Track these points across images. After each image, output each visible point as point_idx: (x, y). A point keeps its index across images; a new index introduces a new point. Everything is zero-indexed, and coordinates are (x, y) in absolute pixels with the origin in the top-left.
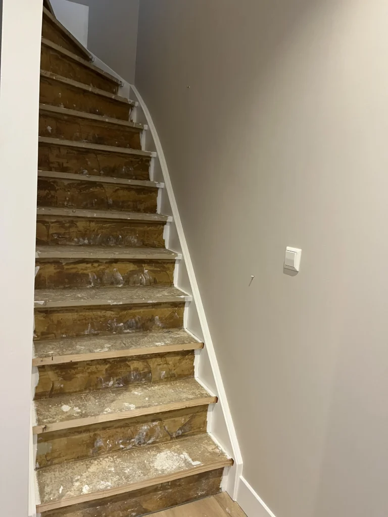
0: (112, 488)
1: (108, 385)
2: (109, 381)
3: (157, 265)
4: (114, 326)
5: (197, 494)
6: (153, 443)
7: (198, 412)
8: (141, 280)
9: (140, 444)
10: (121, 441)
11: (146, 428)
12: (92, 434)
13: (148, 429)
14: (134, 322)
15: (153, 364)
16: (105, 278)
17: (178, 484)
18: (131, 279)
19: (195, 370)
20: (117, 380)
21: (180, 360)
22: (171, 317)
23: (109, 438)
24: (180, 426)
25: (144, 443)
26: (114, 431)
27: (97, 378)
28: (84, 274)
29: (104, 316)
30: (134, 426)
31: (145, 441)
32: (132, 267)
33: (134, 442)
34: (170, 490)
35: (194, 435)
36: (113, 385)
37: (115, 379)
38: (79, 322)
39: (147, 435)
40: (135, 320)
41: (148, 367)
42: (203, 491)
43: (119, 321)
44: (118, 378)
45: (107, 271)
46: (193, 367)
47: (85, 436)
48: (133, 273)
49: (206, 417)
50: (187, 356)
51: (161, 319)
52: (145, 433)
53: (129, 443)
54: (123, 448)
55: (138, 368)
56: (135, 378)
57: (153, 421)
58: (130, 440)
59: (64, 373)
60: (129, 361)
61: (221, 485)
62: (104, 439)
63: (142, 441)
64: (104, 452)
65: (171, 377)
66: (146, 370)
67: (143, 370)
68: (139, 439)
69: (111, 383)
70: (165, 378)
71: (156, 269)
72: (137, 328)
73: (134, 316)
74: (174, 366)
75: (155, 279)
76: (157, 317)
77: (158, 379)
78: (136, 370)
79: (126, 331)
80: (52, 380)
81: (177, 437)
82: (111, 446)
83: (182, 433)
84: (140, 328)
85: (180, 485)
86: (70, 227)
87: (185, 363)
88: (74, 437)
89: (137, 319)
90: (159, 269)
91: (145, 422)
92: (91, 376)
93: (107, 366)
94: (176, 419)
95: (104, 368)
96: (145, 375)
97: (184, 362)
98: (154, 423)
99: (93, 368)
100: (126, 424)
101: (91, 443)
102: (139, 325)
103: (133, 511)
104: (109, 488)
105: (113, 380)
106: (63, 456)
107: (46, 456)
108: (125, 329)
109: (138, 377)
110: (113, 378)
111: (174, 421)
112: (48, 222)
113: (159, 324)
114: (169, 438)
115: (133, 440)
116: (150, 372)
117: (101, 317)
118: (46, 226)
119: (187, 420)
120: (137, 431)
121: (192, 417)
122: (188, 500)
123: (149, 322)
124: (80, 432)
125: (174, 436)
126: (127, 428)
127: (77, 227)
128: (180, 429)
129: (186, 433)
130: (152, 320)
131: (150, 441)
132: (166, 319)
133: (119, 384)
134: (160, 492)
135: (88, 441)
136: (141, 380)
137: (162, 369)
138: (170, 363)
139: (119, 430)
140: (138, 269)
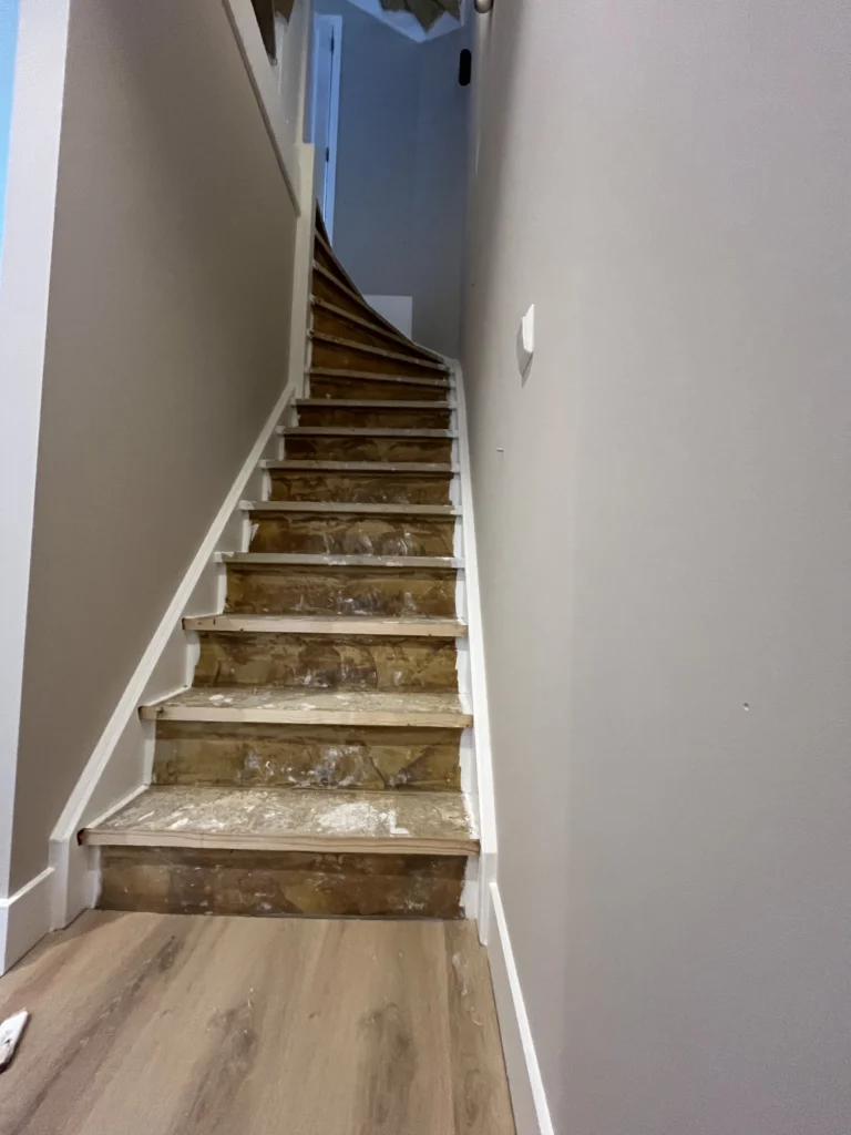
0: (220, 834)
1: (303, 681)
2: (305, 674)
3: (426, 525)
4: (339, 603)
5: (406, 905)
6: (350, 787)
7: (439, 744)
8: (400, 548)
9: (326, 785)
10: (290, 769)
11: (335, 753)
12: (240, 743)
13: (338, 756)
14: (370, 598)
15: (380, 654)
16: (346, 543)
17: (359, 866)
18: (384, 547)
19: (459, 679)
20: (317, 675)
21: (428, 655)
22: (433, 595)
23: (270, 757)
24: (404, 766)
25: (332, 784)
26: (279, 746)
27: (286, 666)
28: (315, 536)
29: (323, 586)
30: (313, 745)
31: (334, 778)
32: (385, 528)
33: (313, 776)
34: (343, 877)
35: (434, 790)
36: (311, 682)
37: (315, 673)
38: (286, 591)
39: (337, 768)
40: (372, 596)
41: (370, 660)
42: (419, 903)
43: (347, 594)
44: (319, 671)
45: (349, 533)
46: (455, 673)
47: (228, 744)
48: (386, 536)
49: (458, 757)
50: (441, 651)
51: (415, 598)
52: (334, 764)
53: (305, 777)
54: (293, 784)
55: (353, 660)
56: (349, 677)
57: (350, 743)
58: (307, 771)
59: (235, 651)
60: (337, 644)
61: (462, 899)
62: (261, 758)
63: (330, 779)
64: (259, 782)
65: (414, 685)
66: (367, 665)
67: (361, 664)
68: (324, 773)
69: (308, 679)
70: (403, 685)
71: (422, 532)
72: (375, 609)
73: (370, 590)
74: (418, 665)
75: (422, 548)
76: (408, 594)
77: (389, 684)
78: (350, 662)
79: (357, 612)
80: (219, 659)
81: (399, 787)
82: (272, 773)
83: (408, 780)
84: (379, 609)
85: (363, 872)
86: (318, 485)
87: (438, 662)
88: (209, 742)
89: (375, 595)
90: (426, 532)
91: (334, 742)
92: (277, 661)
93: (301, 649)
94: (395, 748)
95: (296, 650)
96: (366, 674)
97: (438, 659)
98: (352, 749)
99: (279, 649)
100: (301, 738)
101: (239, 760)
102: (379, 604)
103: (264, 899)
104: (213, 831)
105: (312, 674)
106: (194, 773)
107: (168, 765)
108: (357, 609)
109: (353, 676)
110: (312, 670)
111: (392, 753)
112: (289, 480)
113: (411, 604)
114: (382, 785)
115: (312, 772)
116: (374, 669)
117: (318, 586)
118: (287, 485)
119: (418, 755)
120: (319, 756)
121: (428, 752)
122: (383, 913)
123: (395, 602)
124: (221, 736)
125: (392, 782)
126: (301, 746)
127: (326, 486)
128: (404, 771)
129: (417, 783)
130: (399, 597)
131: (345, 783)
132: (424, 599)
133: (321, 682)
134: (321, 874)
135: (234, 756)
136: (359, 682)
137: (396, 668)
138: (411, 658)
139: (286, 746)
140: (394, 531)
